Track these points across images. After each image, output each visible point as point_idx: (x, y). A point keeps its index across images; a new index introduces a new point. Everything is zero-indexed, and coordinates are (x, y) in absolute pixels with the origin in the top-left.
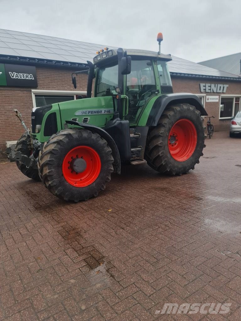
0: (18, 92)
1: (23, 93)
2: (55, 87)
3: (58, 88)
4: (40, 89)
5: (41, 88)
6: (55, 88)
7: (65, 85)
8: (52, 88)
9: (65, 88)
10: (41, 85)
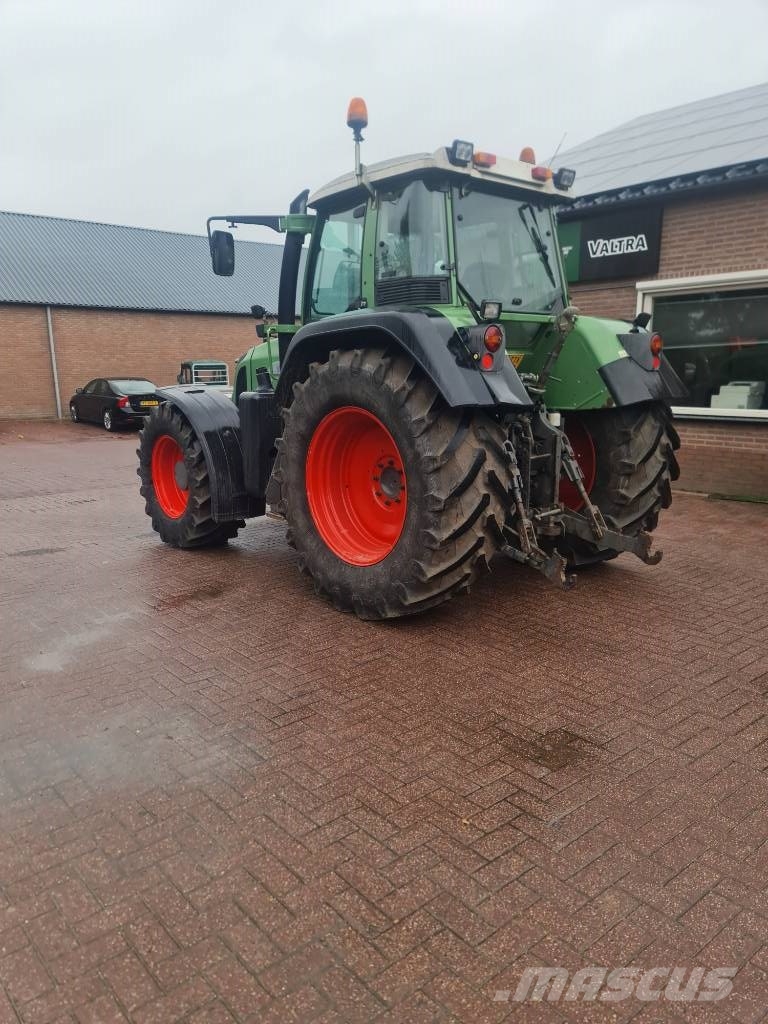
0: (606, 294)
1: (618, 297)
2: (717, 261)
3: (727, 264)
4: (667, 277)
5: (670, 273)
6: (717, 265)
7: (758, 250)
8: (707, 266)
9: (755, 260)
10: (673, 264)
